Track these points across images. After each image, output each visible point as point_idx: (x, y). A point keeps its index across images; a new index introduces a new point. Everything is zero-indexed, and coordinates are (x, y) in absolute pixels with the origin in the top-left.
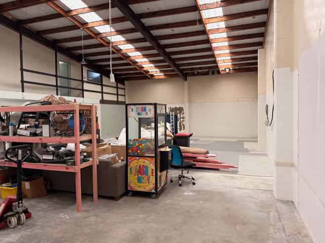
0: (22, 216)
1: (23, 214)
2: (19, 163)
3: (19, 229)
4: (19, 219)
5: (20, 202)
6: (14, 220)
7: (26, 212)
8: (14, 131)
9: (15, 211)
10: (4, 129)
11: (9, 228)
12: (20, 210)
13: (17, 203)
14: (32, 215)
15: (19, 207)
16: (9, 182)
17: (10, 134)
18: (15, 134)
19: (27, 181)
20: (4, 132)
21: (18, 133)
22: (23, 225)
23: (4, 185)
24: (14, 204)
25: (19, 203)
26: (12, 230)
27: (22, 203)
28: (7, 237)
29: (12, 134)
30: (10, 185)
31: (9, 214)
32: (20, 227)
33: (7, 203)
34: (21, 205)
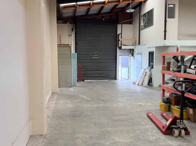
0: (182, 131)
1: (184, 130)
2: (183, 93)
3: (179, 139)
4: (180, 133)
5: (182, 121)
6: (176, 132)
7: (186, 129)
8: (185, 70)
9: (178, 126)
10: (179, 68)
11: (173, 136)
12: (181, 126)
13: (179, 121)
14: (190, 133)
15: (180, 124)
16: (179, 105)
17: (182, 71)
18: (185, 72)
19: (191, 108)
20: (178, 70)
21: (187, 71)
22: (182, 138)
23: (175, 106)
24: (178, 121)
25: (180, 122)
26: (175, 138)
27: (183, 122)
28: (170, 141)
29: (183, 72)
30: (179, 108)
31: (174, 126)
32: (180, 138)
33: (174, 119)
34: (182, 123)
